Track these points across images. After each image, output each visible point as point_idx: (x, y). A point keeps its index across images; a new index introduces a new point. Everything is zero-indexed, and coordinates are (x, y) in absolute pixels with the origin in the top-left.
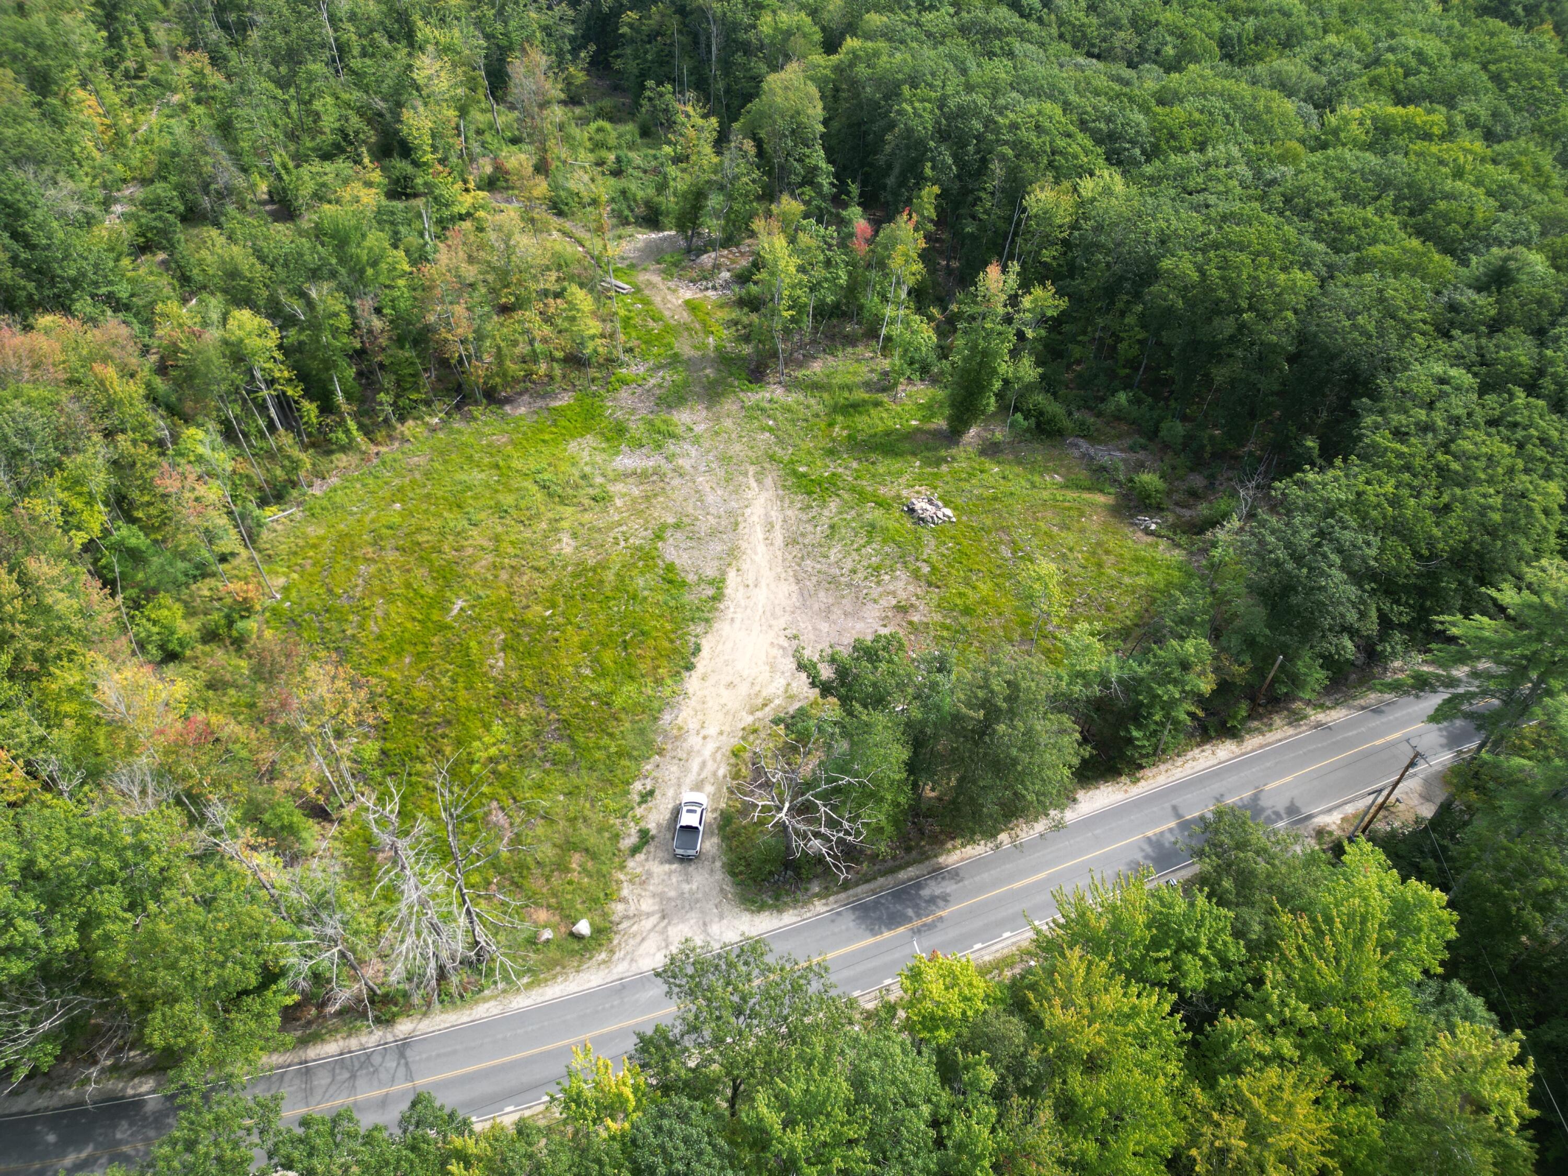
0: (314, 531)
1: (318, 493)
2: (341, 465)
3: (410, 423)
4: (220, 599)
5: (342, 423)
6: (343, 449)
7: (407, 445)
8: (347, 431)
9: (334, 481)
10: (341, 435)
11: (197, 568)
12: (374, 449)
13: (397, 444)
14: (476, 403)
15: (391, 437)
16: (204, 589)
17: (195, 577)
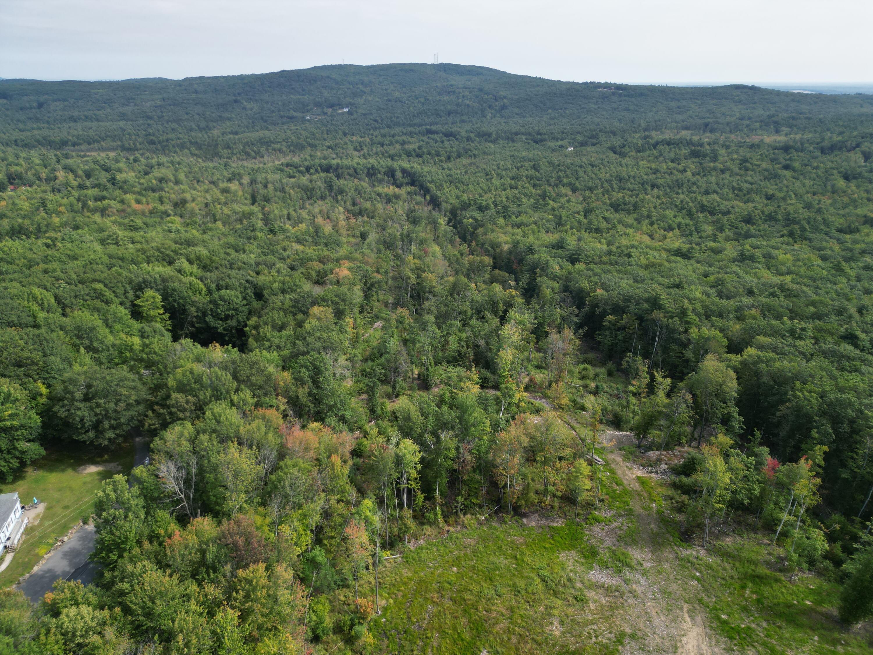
0: (407, 573)
1: (412, 548)
2: (427, 533)
3: (469, 516)
4: (349, 605)
5: (434, 509)
6: (430, 524)
7: (465, 530)
8: (436, 514)
9: (422, 542)
10: (432, 516)
11: (342, 581)
12: (447, 528)
13: (459, 528)
14: (507, 513)
15: (457, 523)
16: (341, 594)
17: (339, 585)
